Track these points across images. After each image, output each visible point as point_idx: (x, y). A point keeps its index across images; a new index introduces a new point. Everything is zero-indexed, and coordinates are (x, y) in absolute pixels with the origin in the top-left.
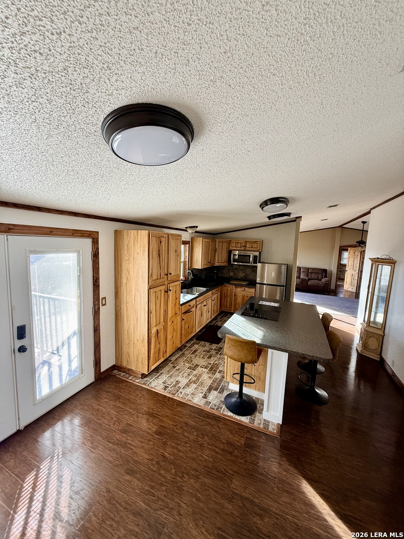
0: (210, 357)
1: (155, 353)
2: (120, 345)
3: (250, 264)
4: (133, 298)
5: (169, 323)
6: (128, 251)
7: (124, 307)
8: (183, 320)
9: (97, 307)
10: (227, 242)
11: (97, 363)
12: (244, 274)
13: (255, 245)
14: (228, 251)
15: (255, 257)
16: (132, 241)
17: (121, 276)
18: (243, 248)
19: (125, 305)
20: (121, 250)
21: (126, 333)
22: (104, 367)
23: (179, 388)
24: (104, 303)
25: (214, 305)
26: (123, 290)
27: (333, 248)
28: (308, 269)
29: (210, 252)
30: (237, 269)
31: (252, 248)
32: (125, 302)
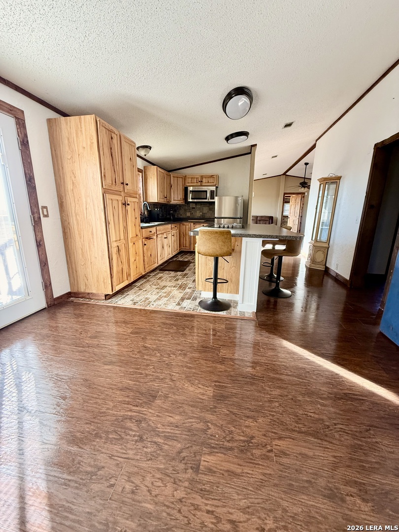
0: (177, 280)
1: (118, 272)
2: (74, 267)
3: (207, 200)
4: (85, 208)
5: (131, 244)
6: (69, 146)
7: (73, 221)
8: (145, 245)
9: (36, 215)
10: (182, 178)
11: (47, 286)
12: (201, 213)
13: (211, 180)
14: (184, 188)
15: (212, 192)
16: (73, 131)
17: (64, 182)
18: (199, 184)
19: (74, 218)
20: (60, 146)
21: (80, 251)
22: (57, 293)
23: (150, 302)
24: (45, 213)
25: (174, 241)
26: (70, 200)
27: (278, 196)
28: (257, 217)
29: (166, 187)
30: (194, 208)
31: (208, 182)
32: (74, 215)
